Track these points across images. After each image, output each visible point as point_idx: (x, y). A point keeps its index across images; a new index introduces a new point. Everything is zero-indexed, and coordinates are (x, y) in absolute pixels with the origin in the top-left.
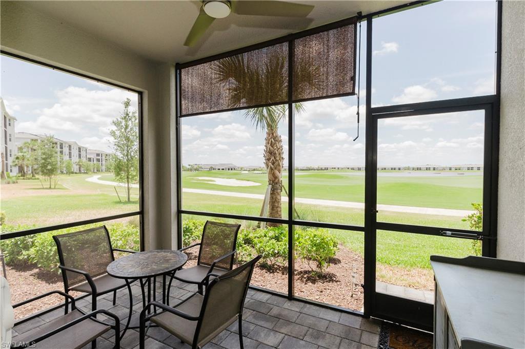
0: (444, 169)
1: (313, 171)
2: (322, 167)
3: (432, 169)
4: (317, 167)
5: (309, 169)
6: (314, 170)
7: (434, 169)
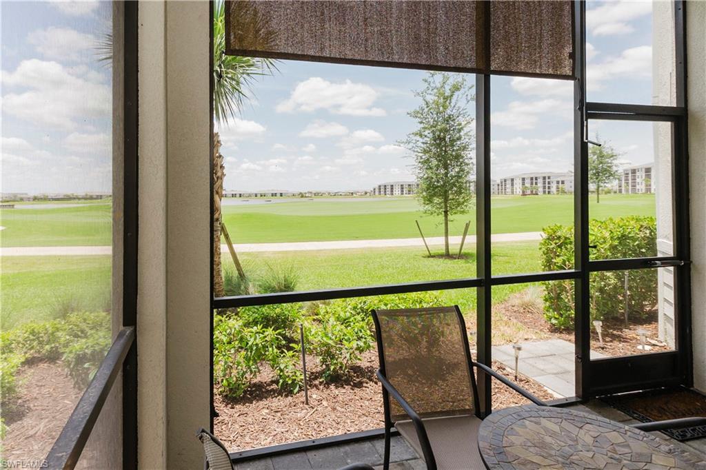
0: (250, 196)
1: (76, 201)
2: (91, 194)
3: (238, 196)
4: (84, 194)
5: (68, 198)
6: (79, 199)
7: (240, 195)
